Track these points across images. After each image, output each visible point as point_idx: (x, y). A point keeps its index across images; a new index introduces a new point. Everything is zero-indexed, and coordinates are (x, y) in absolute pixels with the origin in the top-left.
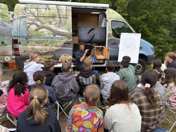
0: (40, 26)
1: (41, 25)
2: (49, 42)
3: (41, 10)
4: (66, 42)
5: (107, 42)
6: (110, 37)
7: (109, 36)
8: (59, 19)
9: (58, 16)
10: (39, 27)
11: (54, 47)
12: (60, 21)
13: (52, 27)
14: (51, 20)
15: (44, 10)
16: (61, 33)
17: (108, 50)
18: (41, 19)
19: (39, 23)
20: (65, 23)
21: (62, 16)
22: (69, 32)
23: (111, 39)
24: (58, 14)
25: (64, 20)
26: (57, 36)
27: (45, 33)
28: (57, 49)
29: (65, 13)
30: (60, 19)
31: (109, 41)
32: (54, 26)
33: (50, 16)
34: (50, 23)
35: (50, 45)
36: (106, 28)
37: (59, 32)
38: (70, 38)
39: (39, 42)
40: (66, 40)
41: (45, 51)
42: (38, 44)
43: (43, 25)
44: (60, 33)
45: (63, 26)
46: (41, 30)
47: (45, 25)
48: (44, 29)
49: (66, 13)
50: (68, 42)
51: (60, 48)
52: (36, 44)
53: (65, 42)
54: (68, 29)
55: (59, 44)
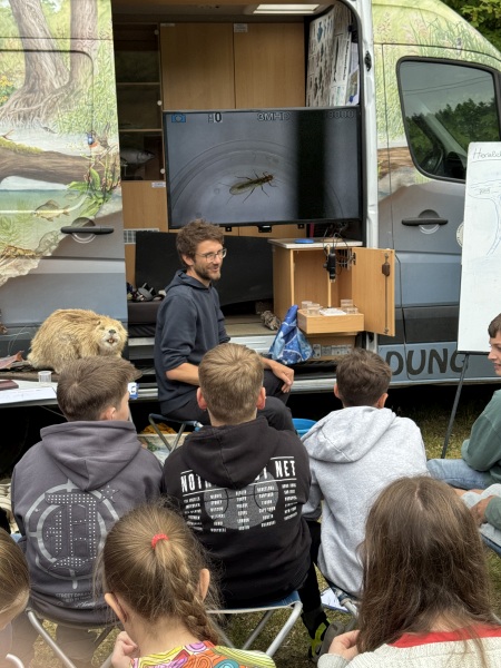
4: (80, 226)
5: (372, 212)
6: (395, 179)
7: (386, 169)
8: (22, 66)
9: (17, 44)
12: (28, 74)
16: (43, 163)
17: (386, 270)
20: (70, 89)
21: (43, 44)
22: (98, 148)
23: (401, 189)
24: (14, 29)
25: (57, 69)
26: (12, 183)
28: (14, 273)
29: (67, 16)
30: (29, 62)
37: (27, 153)
38: (107, 193)
40: (76, 206)
44: (34, 161)
45: (51, 108)
49: (73, 19)
50: (92, 223)
51: (34, 264)
53: (68, 223)
54: (91, 134)
55: (28, 241)
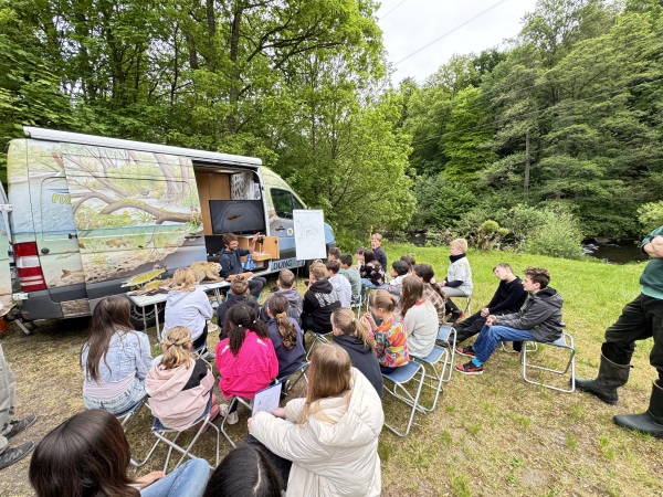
0: (115, 202)
1: (118, 199)
2: (146, 240)
3: (114, 161)
4: (191, 235)
5: (268, 227)
6: (272, 219)
7: (271, 216)
8: (166, 185)
9: (164, 178)
10: (114, 206)
11: (161, 250)
12: (168, 188)
13: (152, 203)
14: (146, 186)
15: (120, 164)
16: (177, 216)
17: (276, 242)
18: (117, 185)
19: (111, 195)
20: (183, 193)
21: (172, 179)
22: (194, 211)
23: (275, 221)
24: (162, 174)
25: (178, 187)
26: (166, 223)
27: (133, 218)
28: (169, 253)
29: (180, 171)
30: (168, 184)
31: (271, 224)
32: (155, 200)
33: (143, 177)
34: (145, 194)
35: (152, 245)
36: (261, 201)
37: (171, 213)
38: (199, 224)
39: (118, 241)
40: (189, 229)
41: (137, 263)
42: (115, 248)
43: (126, 200)
44: (173, 216)
45: (177, 199)
46: (120, 212)
47: (132, 198)
48: (128, 209)
49: (182, 172)
50: (194, 234)
51: (176, 249)
52: (108, 248)
53: (187, 235)
54: (191, 207)
55: (174, 242)
